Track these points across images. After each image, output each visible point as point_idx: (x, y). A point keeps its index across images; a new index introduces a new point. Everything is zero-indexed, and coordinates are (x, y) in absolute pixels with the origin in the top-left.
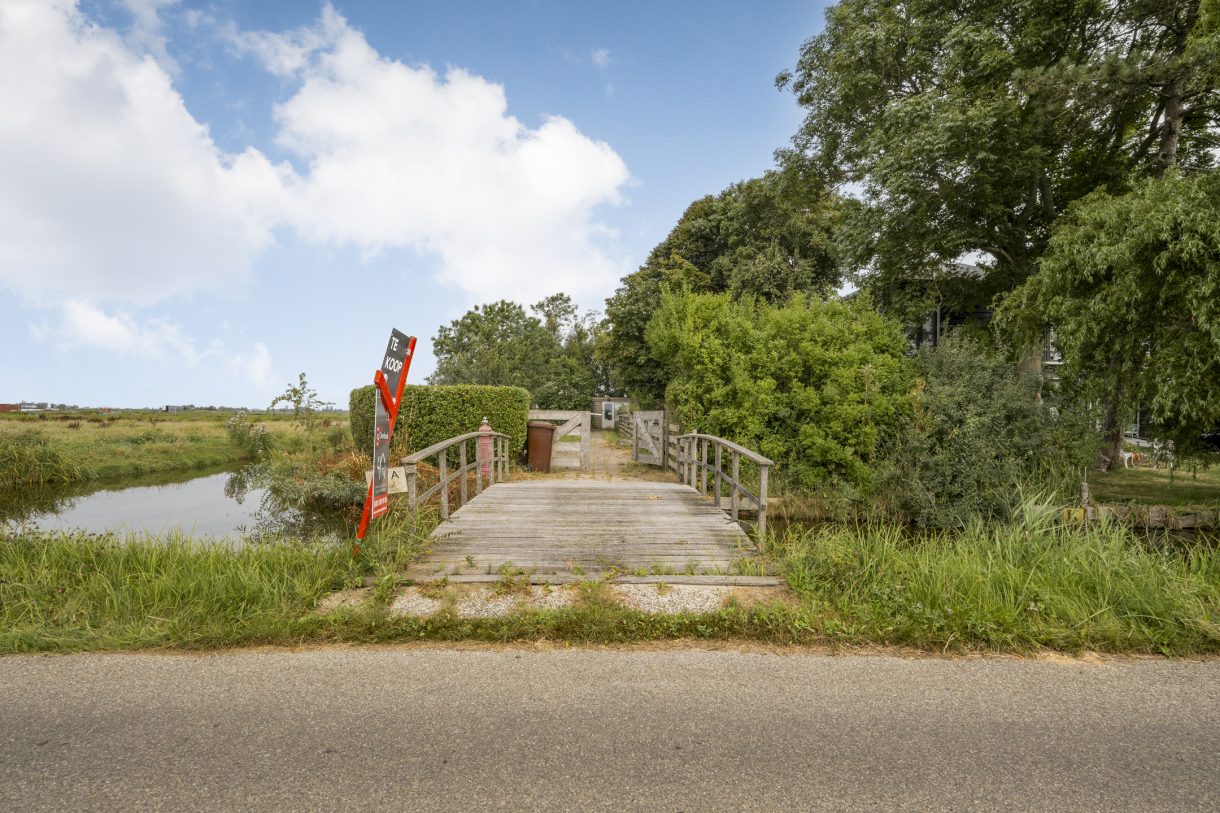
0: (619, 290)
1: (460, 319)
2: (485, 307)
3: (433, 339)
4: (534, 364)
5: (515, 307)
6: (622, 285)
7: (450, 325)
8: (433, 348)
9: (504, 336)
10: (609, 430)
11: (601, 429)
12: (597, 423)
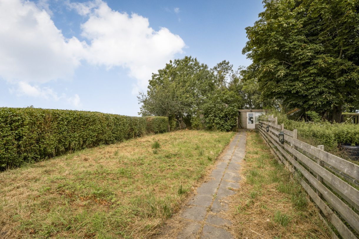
10: (251, 131)
11: (246, 130)
12: (244, 126)
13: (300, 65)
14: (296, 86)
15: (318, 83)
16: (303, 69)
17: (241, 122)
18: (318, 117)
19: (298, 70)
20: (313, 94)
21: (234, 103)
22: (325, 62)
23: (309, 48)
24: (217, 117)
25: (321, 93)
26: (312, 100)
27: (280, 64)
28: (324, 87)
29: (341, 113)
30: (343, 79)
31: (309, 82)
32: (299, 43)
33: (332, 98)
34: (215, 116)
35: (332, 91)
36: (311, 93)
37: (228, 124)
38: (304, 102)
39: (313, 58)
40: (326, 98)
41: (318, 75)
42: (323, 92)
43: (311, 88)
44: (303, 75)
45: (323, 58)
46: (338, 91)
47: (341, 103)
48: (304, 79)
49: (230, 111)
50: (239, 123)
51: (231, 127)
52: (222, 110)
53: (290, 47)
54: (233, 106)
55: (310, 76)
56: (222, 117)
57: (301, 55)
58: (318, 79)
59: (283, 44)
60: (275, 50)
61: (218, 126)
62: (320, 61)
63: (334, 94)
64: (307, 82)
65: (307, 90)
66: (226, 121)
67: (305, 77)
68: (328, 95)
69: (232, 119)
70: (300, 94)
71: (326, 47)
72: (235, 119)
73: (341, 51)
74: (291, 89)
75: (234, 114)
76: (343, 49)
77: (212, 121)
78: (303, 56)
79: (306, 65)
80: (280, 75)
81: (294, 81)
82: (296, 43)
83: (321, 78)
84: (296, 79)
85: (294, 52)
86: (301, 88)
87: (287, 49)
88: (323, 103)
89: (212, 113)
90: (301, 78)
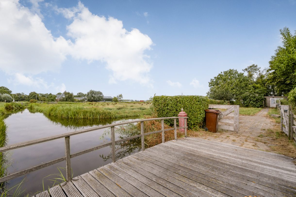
10: (273, 108)
11: (269, 107)
12: (268, 105)
17: (266, 104)
21: (262, 94)
24: (251, 101)
34: (250, 100)
37: (258, 104)
50: (265, 104)
51: (260, 106)
52: (255, 97)
54: (261, 96)
56: (255, 101)
61: (252, 105)
66: (257, 103)
69: (261, 102)
72: (262, 102)
75: (262, 99)
77: (248, 103)
89: (248, 99)
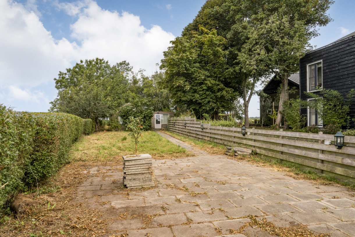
0: (169, 47)
1: (72, 68)
2: (86, 61)
3: (55, 79)
4: (117, 93)
5: (104, 62)
6: (171, 45)
7: (66, 72)
8: (55, 85)
9: (98, 78)
13: (198, 83)
14: (195, 97)
15: (207, 95)
16: (199, 86)
18: (209, 117)
19: (196, 86)
20: (205, 102)
22: (211, 83)
23: (202, 73)
25: (209, 102)
26: (204, 106)
27: (186, 81)
28: (210, 98)
29: (218, 114)
30: (220, 94)
31: (203, 95)
32: (197, 69)
33: (215, 105)
35: (214, 101)
36: (204, 102)
37: (146, 125)
38: (200, 108)
39: (205, 80)
40: (211, 105)
41: (207, 90)
42: (210, 101)
43: (204, 98)
44: (199, 90)
45: (209, 80)
46: (217, 101)
47: (218, 108)
48: (200, 93)
49: (149, 114)
53: (192, 71)
55: (203, 90)
57: (198, 77)
58: (208, 93)
59: (188, 69)
60: (184, 72)
62: (208, 82)
63: (215, 103)
64: (202, 94)
65: (202, 99)
66: (144, 122)
67: (200, 91)
68: (213, 103)
70: (197, 102)
71: (210, 73)
73: (218, 77)
74: (193, 99)
76: (219, 76)
78: (200, 78)
79: (201, 84)
80: (187, 89)
81: (194, 93)
82: (195, 69)
83: (209, 93)
84: (195, 91)
85: (194, 75)
86: (198, 98)
87: (190, 72)
88: (210, 108)
90: (198, 91)
